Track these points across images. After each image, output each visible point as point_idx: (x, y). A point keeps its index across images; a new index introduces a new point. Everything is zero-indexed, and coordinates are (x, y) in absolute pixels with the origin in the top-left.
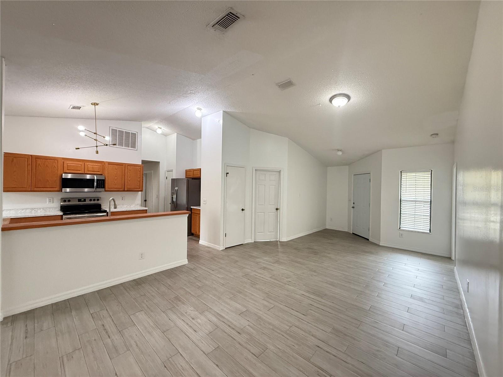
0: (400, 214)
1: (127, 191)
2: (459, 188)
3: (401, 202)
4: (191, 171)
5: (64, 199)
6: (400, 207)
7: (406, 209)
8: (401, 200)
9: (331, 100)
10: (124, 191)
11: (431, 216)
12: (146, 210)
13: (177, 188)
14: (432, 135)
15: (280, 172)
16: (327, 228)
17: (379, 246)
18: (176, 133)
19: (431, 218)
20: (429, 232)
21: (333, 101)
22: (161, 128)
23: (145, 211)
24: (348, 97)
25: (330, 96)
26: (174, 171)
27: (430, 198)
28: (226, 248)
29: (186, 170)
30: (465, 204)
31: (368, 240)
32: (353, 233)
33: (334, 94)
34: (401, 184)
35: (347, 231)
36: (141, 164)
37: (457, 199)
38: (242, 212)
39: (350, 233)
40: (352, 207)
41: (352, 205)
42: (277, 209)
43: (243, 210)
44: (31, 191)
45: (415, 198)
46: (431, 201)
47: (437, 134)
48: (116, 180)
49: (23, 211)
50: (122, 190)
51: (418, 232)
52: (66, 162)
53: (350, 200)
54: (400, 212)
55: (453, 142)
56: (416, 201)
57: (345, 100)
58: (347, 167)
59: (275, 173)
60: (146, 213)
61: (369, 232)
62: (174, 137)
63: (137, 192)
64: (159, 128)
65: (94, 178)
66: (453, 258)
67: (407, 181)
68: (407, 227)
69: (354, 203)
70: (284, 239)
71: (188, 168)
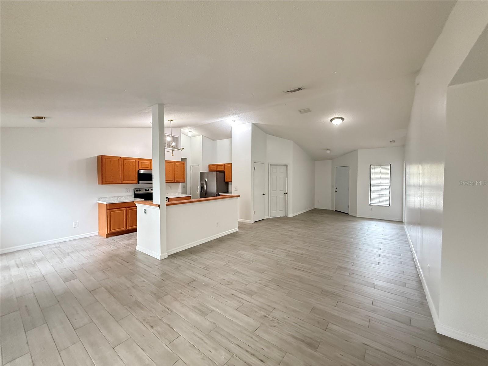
0: (370, 194)
1: (176, 182)
2: (407, 176)
3: (370, 186)
4: (215, 166)
5: (136, 189)
6: (370, 189)
7: (375, 190)
8: (371, 185)
9: (331, 120)
10: (174, 182)
11: (390, 195)
12: (190, 196)
13: (207, 179)
14: (391, 141)
15: (287, 166)
16: (316, 208)
17: (356, 217)
18: (202, 136)
19: (390, 196)
20: (389, 205)
21: (333, 121)
22: (191, 132)
23: (189, 198)
24: (343, 119)
25: (331, 118)
26: (200, 166)
27: (389, 183)
28: (254, 222)
29: (209, 165)
30: (410, 186)
31: (348, 214)
32: (336, 210)
33: (334, 117)
34: (371, 174)
35: (330, 209)
36: (181, 161)
37: (406, 183)
38: (263, 196)
39: (334, 211)
40: (335, 191)
41: (335, 190)
42: (285, 194)
43: (263, 194)
44: (121, 183)
45: (380, 183)
46: (390, 185)
47: (394, 141)
48: (169, 174)
49: (113, 199)
50: (173, 181)
51: (382, 206)
52: (141, 162)
53: (333, 186)
54: (370, 193)
55: (404, 146)
56: (380, 185)
57: (341, 121)
58: (331, 160)
59: (283, 167)
60: (190, 199)
61: (349, 209)
62: (199, 138)
63: (179, 183)
64: (189, 131)
65: (151, 173)
66: (404, 222)
67: (375, 173)
68: (374, 203)
69: (336, 188)
70: (291, 215)
71: (211, 163)
